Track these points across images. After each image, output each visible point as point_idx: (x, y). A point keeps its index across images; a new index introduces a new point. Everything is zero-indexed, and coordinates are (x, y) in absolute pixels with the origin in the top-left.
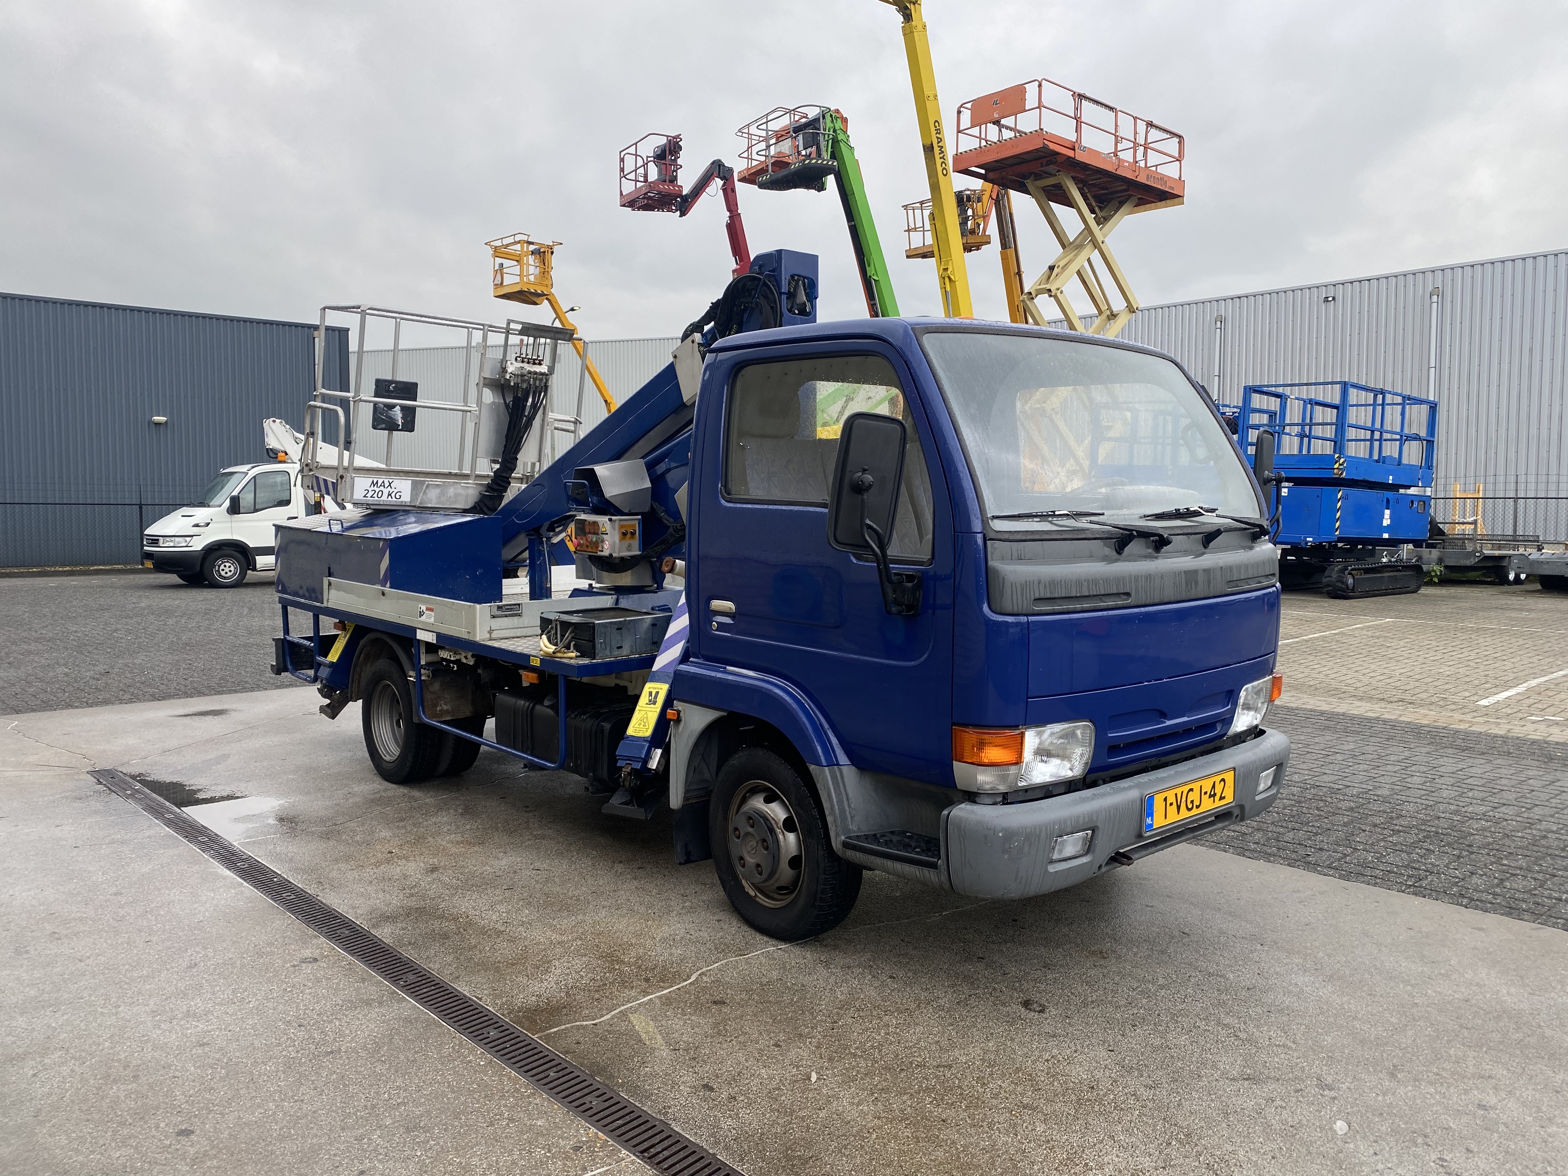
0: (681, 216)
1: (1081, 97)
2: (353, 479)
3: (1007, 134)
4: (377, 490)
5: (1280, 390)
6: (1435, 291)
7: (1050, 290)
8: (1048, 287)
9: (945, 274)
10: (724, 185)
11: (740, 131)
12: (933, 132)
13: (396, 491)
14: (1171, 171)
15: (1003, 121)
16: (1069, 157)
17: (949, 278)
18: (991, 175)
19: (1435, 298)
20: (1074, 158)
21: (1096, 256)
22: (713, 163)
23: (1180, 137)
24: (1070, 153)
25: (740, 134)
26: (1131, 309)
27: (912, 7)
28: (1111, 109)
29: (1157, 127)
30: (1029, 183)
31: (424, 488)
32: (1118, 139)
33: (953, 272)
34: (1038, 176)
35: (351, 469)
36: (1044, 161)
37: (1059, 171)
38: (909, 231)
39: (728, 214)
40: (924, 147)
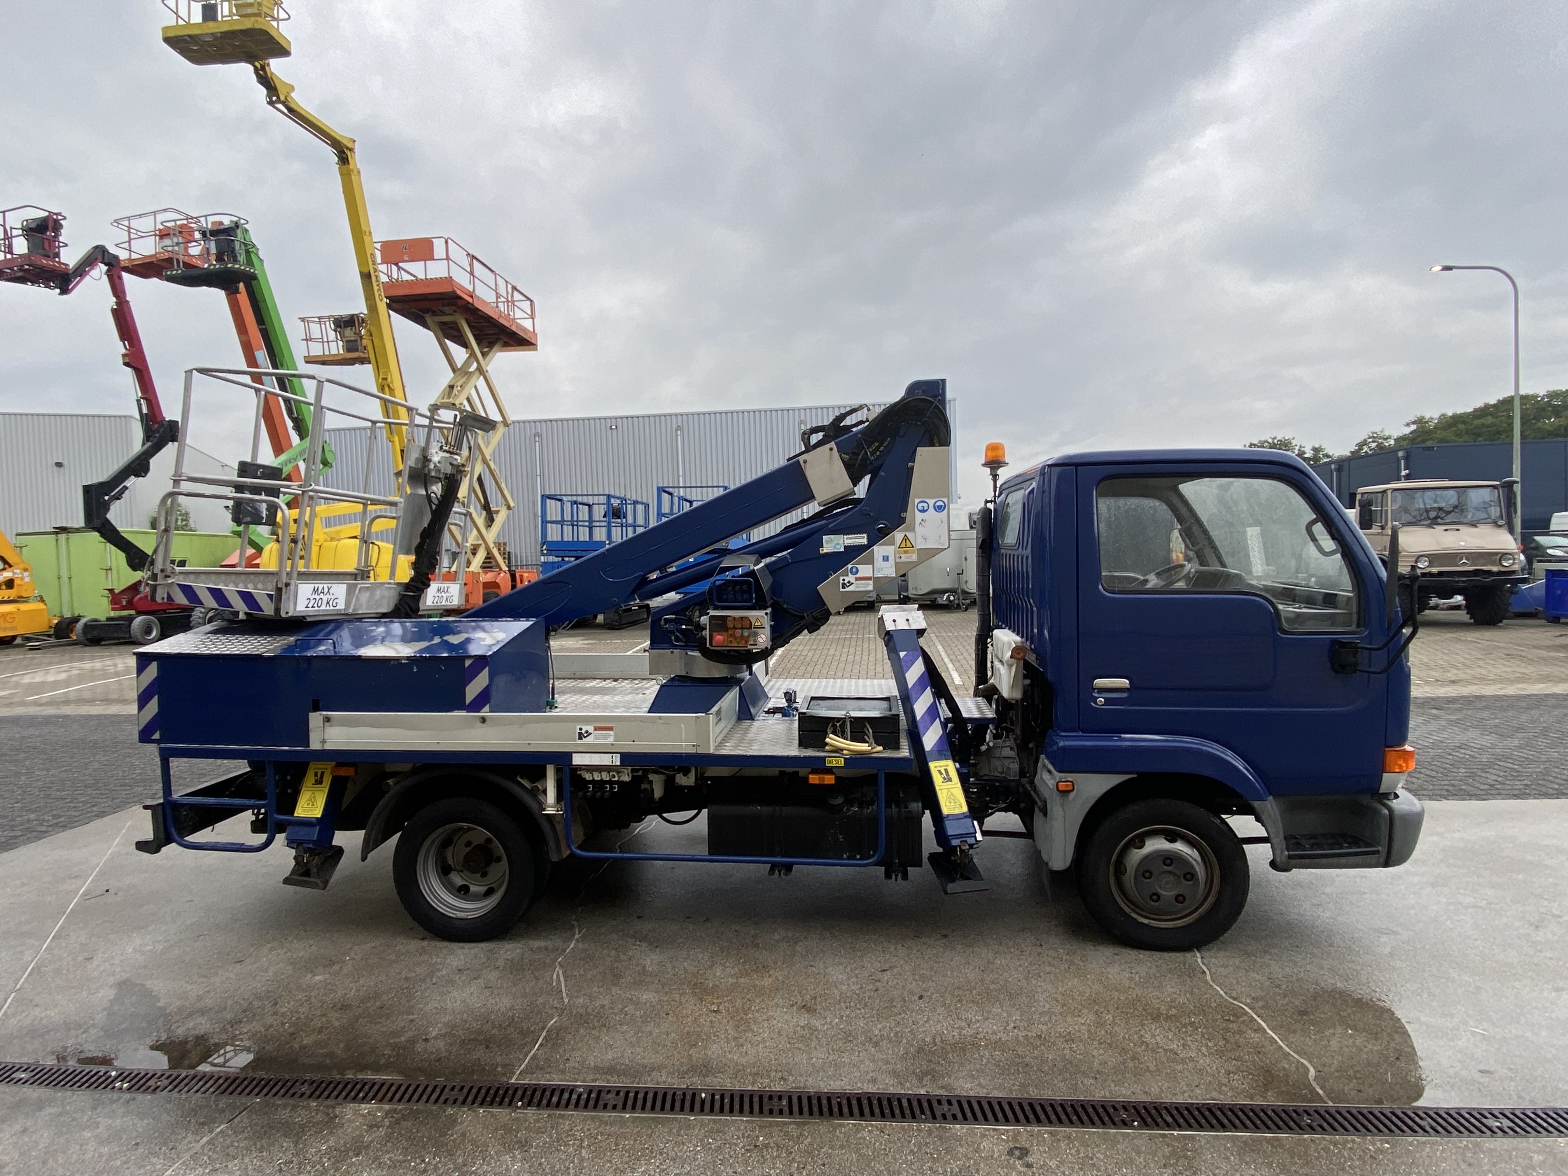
0: (61, 294)
1: (474, 257)
2: (297, 586)
3: (406, 277)
4: (318, 597)
5: (671, 490)
6: (678, 428)
7: (454, 404)
8: (451, 400)
9: (384, 382)
10: (108, 271)
11: (115, 221)
12: (370, 263)
13: (333, 597)
14: (527, 324)
15: (400, 264)
16: (469, 303)
17: (389, 386)
18: (394, 305)
19: (679, 432)
20: (473, 305)
21: (481, 383)
22: (97, 247)
23: (531, 301)
24: (470, 300)
25: (115, 224)
26: (505, 423)
27: (348, 153)
28: (492, 271)
29: (519, 291)
30: (428, 318)
31: (357, 591)
32: (498, 296)
33: (392, 382)
34: (434, 313)
35: (295, 575)
36: (446, 302)
37: (455, 311)
38: (306, 340)
39: (115, 299)
40: (361, 273)
